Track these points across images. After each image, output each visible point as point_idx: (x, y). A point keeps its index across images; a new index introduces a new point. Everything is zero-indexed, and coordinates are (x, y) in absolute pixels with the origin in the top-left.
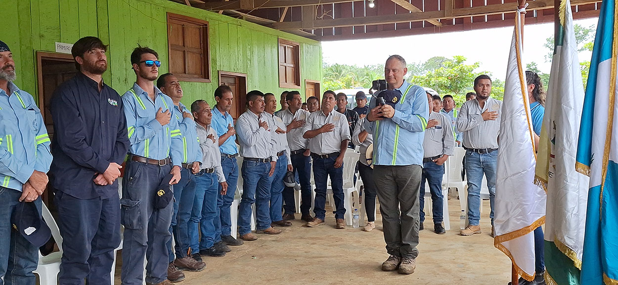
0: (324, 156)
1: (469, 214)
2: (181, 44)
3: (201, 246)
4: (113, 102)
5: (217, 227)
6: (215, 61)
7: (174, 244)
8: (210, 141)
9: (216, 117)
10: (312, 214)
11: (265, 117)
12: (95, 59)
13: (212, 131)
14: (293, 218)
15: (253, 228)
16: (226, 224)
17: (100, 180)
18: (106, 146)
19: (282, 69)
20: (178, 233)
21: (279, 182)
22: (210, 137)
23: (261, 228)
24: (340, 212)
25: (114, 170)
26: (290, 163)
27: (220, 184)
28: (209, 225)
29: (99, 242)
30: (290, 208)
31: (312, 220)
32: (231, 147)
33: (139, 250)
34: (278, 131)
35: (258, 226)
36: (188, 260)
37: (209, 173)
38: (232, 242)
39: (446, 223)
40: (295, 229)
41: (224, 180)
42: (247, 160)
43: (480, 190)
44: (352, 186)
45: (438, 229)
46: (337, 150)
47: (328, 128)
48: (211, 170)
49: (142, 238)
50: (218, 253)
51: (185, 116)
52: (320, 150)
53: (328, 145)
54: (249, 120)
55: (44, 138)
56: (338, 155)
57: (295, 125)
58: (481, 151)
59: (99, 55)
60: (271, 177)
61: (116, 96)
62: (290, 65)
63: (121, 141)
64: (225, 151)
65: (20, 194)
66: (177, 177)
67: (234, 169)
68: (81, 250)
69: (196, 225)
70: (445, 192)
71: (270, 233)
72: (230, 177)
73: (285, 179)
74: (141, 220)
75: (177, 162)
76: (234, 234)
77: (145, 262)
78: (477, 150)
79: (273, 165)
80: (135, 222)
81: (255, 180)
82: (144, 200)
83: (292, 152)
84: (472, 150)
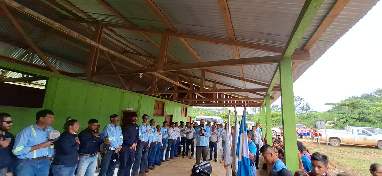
0: (189, 139)
2: (158, 107)
3: (154, 163)
4: (137, 128)
6: (165, 111)
7: (148, 162)
8: (160, 135)
9: (162, 129)
10: (185, 154)
11: (175, 129)
12: (134, 119)
14: (180, 154)
15: (169, 157)
16: (162, 157)
17: (131, 148)
20: (149, 159)
21: (177, 145)
23: (171, 157)
24: (192, 154)
25: (135, 145)
26: (180, 140)
27: (161, 146)
29: (128, 163)
31: (184, 155)
32: (165, 137)
33: (138, 165)
34: (178, 132)
35: (170, 157)
36: (151, 167)
37: (159, 143)
38: (163, 161)
40: (180, 158)
41: (162, 145)
42: (169, 140)
45: (215, 160)
46: (193, 138)
47: (190, 132)
49: (139, 161)
51: (155, 130)
52: (188, 138)
53: (191, 136)
54: (171, 129)
55: (122, 137)
56: (193, 139)
57: (182, 131)
59: (135, 118)
60: (175, 144)
61: (138, 126)
62: (184, 112)
63: (137, 137)
64: (164, 137)
65: (115, 151)
66: (149, 146)
67: (166, 142)
71: (173, 159)
72: (164, 144)
73: (179, 144)
74: (140, 157)
75: (150, 142)
76: (164, 159)
79: (176, 141)
80: (138, 157)
81: (171, 145)
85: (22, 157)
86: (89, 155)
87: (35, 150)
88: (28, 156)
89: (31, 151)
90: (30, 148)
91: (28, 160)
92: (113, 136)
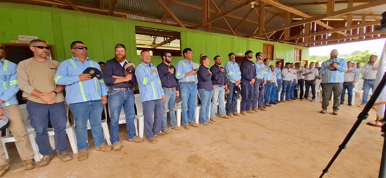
0: (309, 81)
1: (363, 101)
2: (267, 51)
3: (270, 102)
4: (253, 65)
5: (275, 97)
6: (275, 55)
7: (264, 100)
8: (274, 75)
9: (276, 69)
10: (303, 97)
13: (274, 73)
15: (285, 99)
16: (277, 97)
17: (250, 83)
18: (252, 75)
19: (296, 57)
20: (265, 97)
21: (293, 88)
22: (274, 74)
23: (287, 99)
25: (253, 80)
26: (297, 82)
27: (276, 87)
28: (273, 97)
29: (249, 96)
30: (296, 95)
31: (303, 99)
32: (280, 78)
33: (256, 99)
34: (294, 73)
36: (267, 104)
37: (273, 83)
38: (279, 102)
39: (353, 102)
41: (277, 85)
43: (368, 93)
44: (318, 90)
45: (350, 104)
46: (314, 79)
47: (311, 73)
48: (274, 83)
49: (257, 96)
50: (275, 104)
51: (269, 69)
52: (308, 79)
54: (285, 71)
55: (240, 73)
56: (314, 80)
57: (300, 72)
58: (370, 80)
59: (251, 54)
60: (291, 86)
62: (298, 55)
63: (255, 74)
64: (278, 78)
65: (235, 84)
66: (265, 83)
67: (280, 83)
68: (246, 97)
69: (270, 96)
70: (354, 94)
71: (289, 101)
72: (279, 85)
73: (295, 87)
74: (257, 92)
75: (266, 80)
76: (279, 100)
77: (258, 103)
78: (368, 80)
79: (292, 83)
81: (286, 86)
82: (258, 88)
83: (298, 80)
84: (367, 80)
85: (182, 81)
86: (218, 85)
87: (187, 76)
88: (184, 80)
89: (185, 77)
90: (184, 75)
91: (184, 83)
92: (233, 72)
